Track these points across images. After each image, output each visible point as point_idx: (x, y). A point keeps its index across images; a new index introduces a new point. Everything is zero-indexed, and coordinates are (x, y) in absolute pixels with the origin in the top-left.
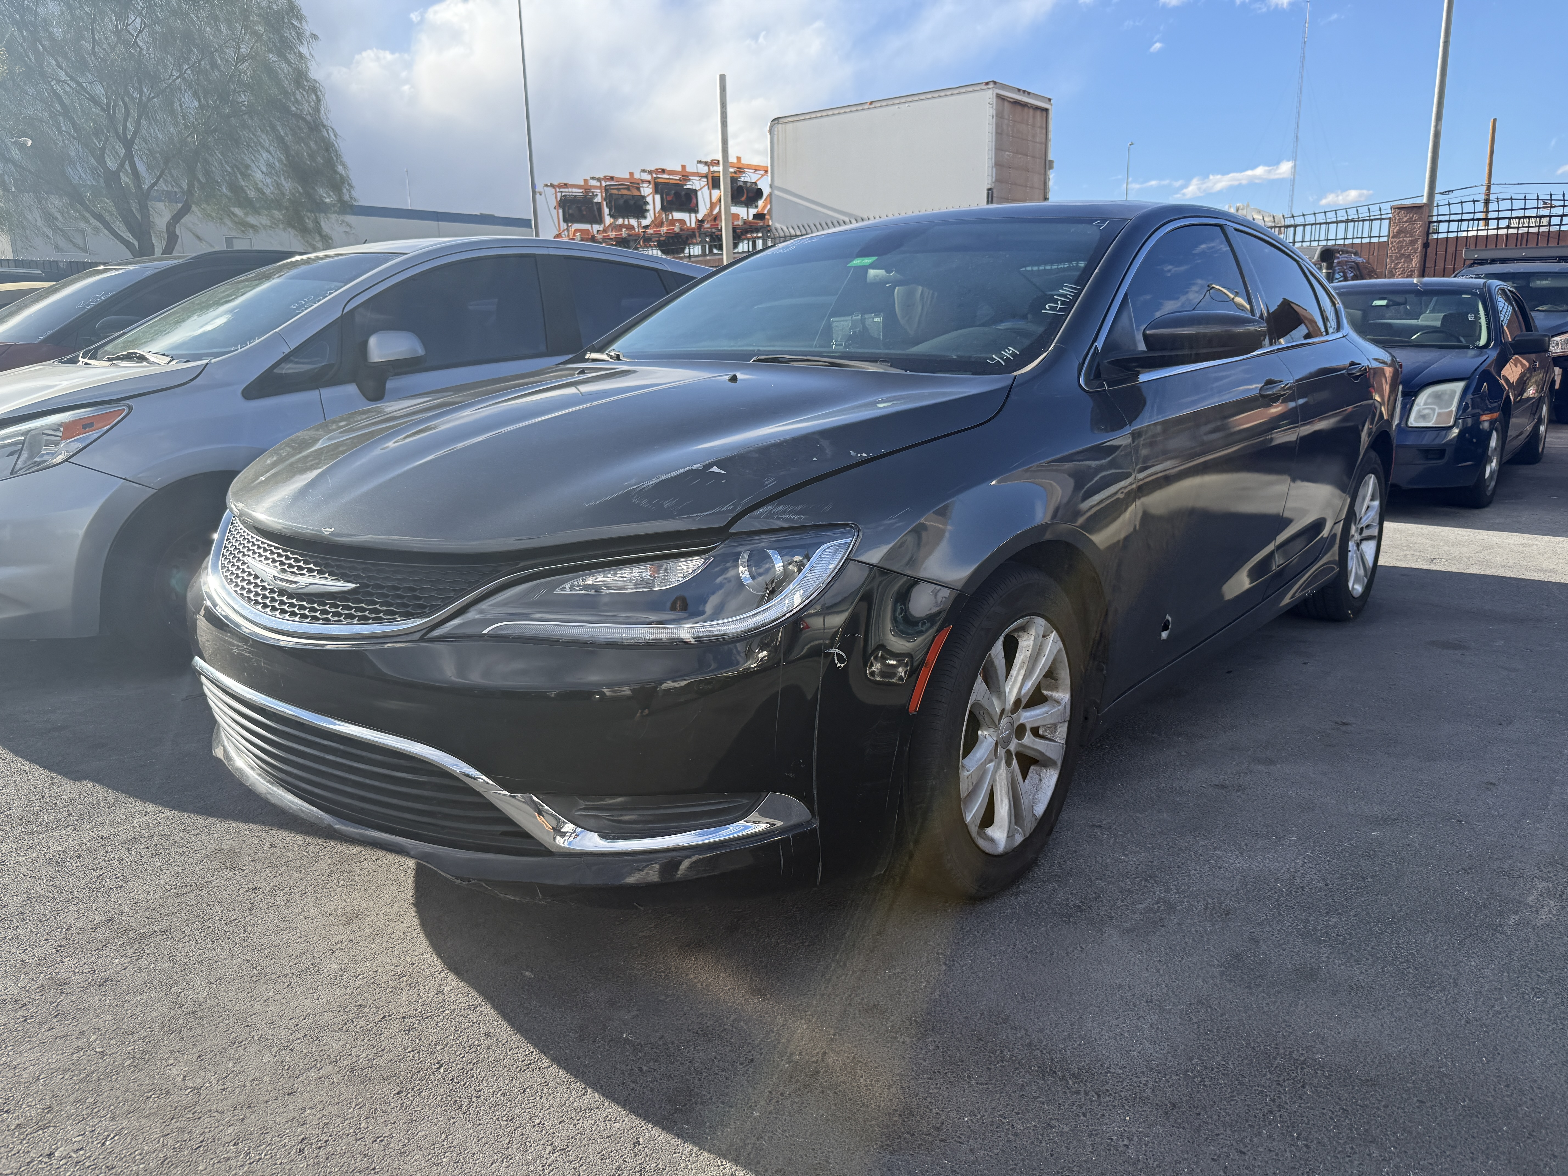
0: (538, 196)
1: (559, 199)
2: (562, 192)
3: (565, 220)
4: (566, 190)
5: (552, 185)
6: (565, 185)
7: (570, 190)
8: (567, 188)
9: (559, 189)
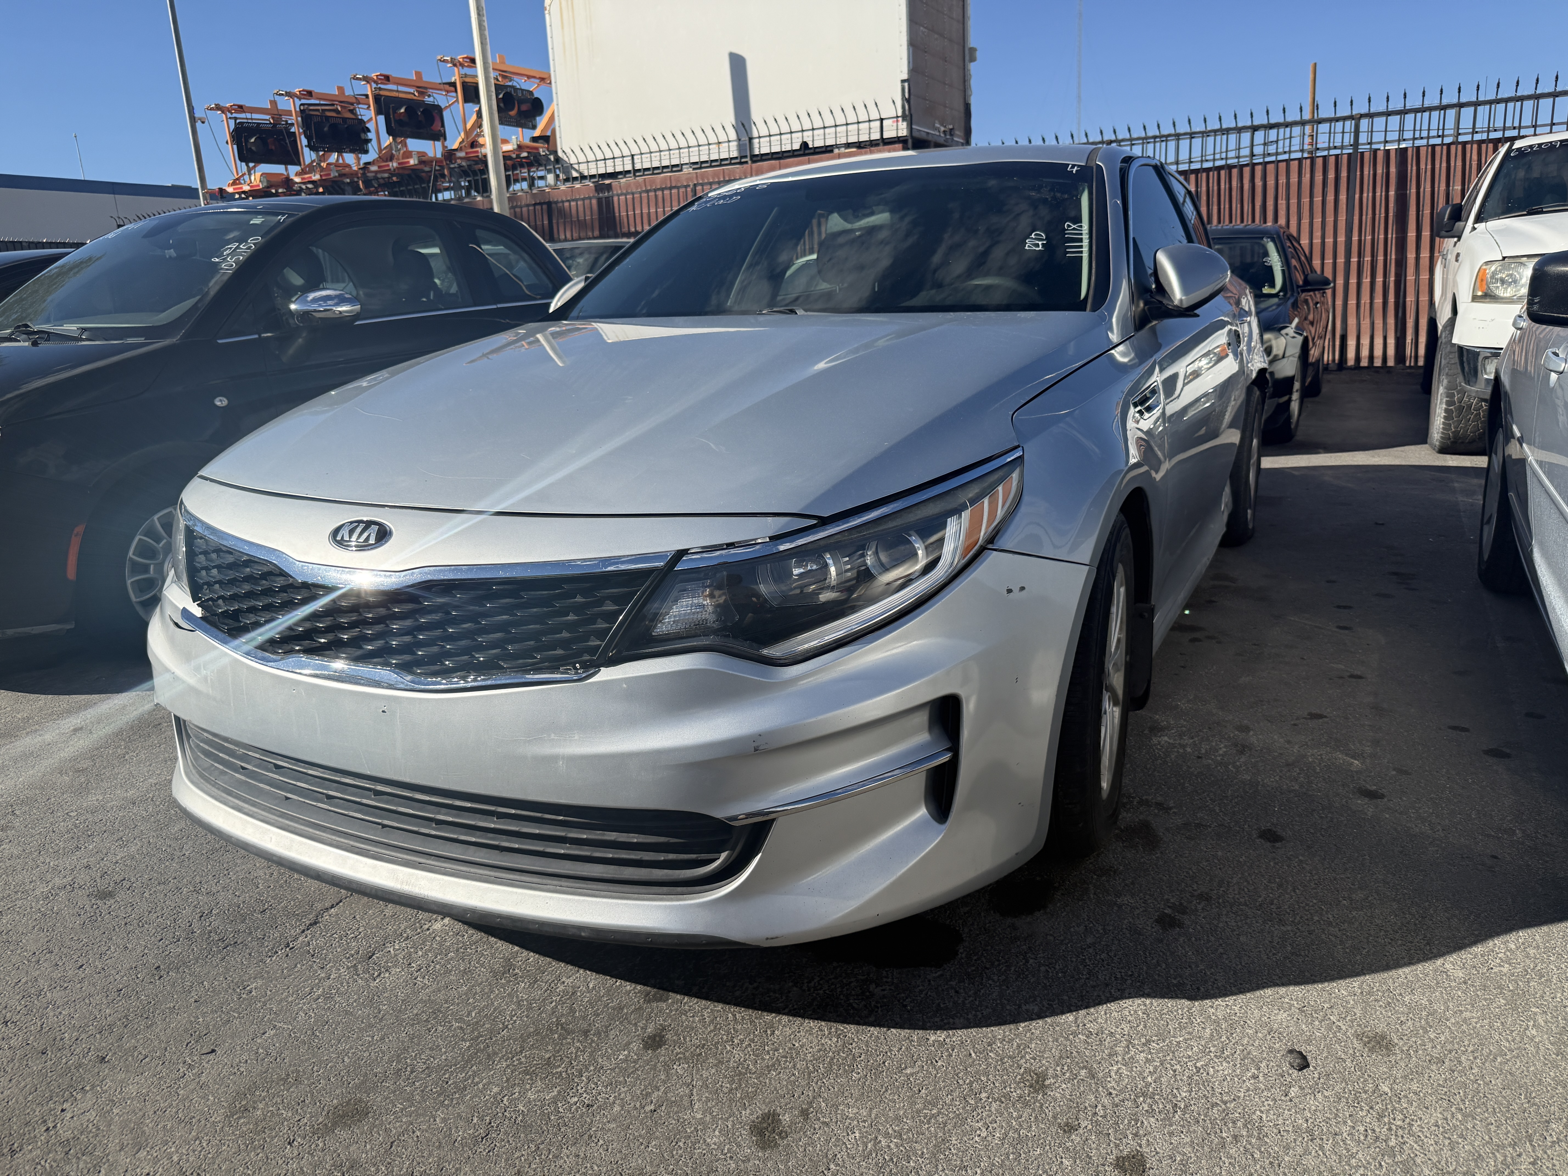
0: (199, 124)
1: (232, 128)
2: (236, 119)
3: (243, 158)
4: (243, 115)
5: (218, 108)
6: (241, 107)
7: (249, 115)
8: (244, 112)
9: (232, 113)
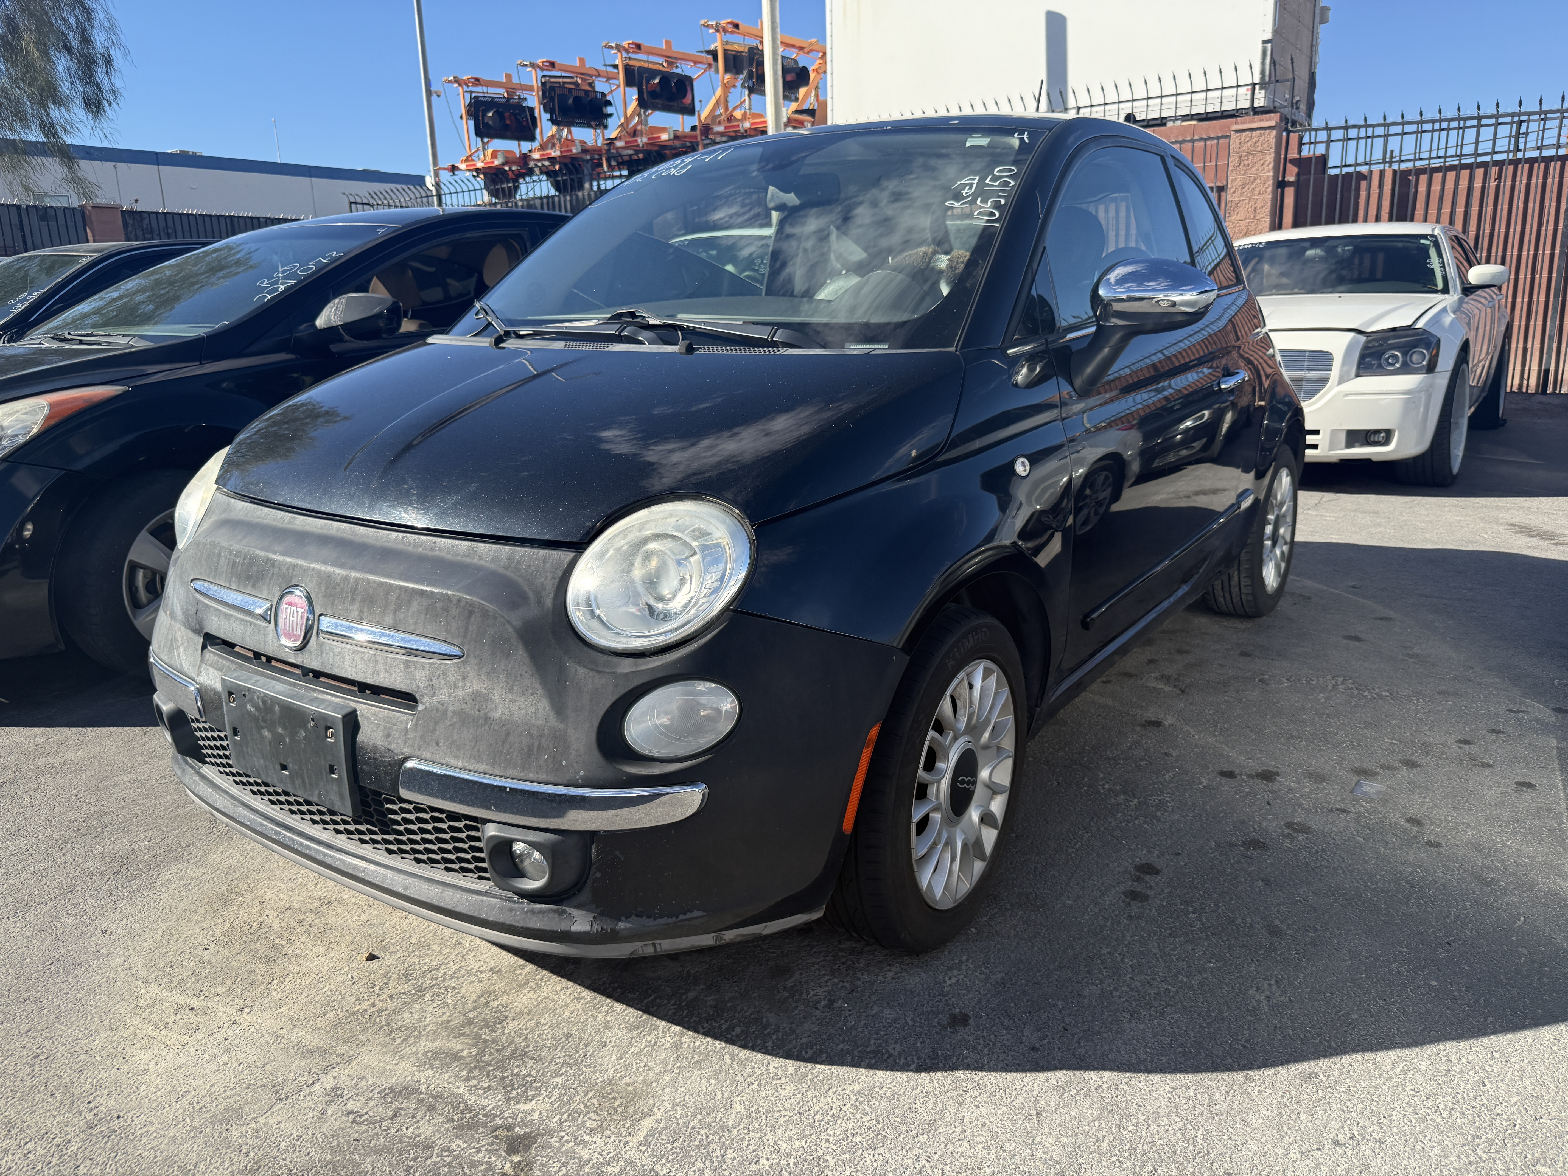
0: (434, 98)
1: (468, 102)
2: (471, 92)
3: (479, 133)
4: (479, 89)
5: (456, 80)
6: (477, 80)
7: (485, 89)
8: (481, 85)
9: (468, 86)
